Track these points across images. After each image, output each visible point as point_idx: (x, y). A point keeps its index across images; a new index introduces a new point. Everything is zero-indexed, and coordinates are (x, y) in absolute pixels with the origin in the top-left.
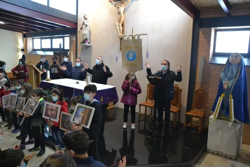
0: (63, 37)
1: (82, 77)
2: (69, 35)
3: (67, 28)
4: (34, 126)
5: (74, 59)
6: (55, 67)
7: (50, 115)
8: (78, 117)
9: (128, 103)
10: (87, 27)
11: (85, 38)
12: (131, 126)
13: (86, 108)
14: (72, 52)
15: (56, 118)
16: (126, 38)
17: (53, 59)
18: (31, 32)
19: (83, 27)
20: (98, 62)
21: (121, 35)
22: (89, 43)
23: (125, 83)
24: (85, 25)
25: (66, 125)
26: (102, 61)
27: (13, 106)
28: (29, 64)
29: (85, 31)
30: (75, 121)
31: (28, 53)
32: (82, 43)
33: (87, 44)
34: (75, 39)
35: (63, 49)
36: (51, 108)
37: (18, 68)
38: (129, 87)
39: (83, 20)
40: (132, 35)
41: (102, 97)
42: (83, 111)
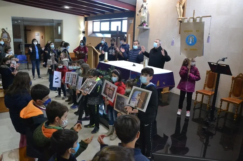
0: (121, 20)
1: (139, 60)
2: (127, 18)
3: (126, 11)
4: (90, 104)
5: (131, 42)
6: (112, 49)
7: (108, 94)
8: (134, 100)
9: (185, 89)
10: (146, 10)
11: (143, 21)
12: (186, 114)
13: (142, 91)
14: (129, 35)
15: (112, 98)
16: (186, 21)
17: (111, 41)
18: (92, 15)
19: (142, 9)
20: (156, 45)
21: (182, 17)
22: (147, 26)
23: (184, 69)
24: (144, 7)
25: (120, 107)
26: (160, 44)
27: (73, 83)
28: (89, 45)
29: (144, 14)
30: (131, 104)
31: (88, 35)
32: (139, 26)
33: (145, 27)
34: (132, 22)
35: (121, 32)
36: (109, 87)
37: (79, 49)
38: (188, 73)
39: (142, 3)
40: (192, 17)
41: (158, 81)
42: (140, 94)
